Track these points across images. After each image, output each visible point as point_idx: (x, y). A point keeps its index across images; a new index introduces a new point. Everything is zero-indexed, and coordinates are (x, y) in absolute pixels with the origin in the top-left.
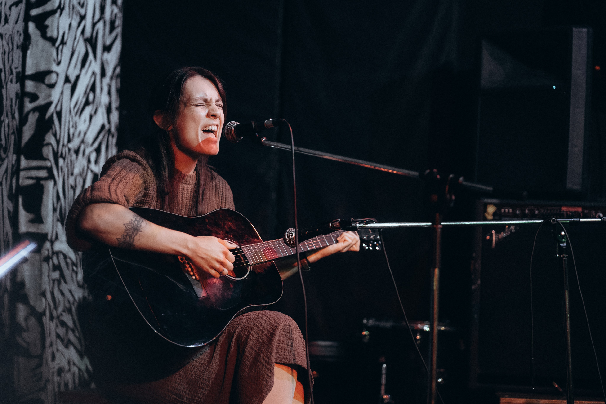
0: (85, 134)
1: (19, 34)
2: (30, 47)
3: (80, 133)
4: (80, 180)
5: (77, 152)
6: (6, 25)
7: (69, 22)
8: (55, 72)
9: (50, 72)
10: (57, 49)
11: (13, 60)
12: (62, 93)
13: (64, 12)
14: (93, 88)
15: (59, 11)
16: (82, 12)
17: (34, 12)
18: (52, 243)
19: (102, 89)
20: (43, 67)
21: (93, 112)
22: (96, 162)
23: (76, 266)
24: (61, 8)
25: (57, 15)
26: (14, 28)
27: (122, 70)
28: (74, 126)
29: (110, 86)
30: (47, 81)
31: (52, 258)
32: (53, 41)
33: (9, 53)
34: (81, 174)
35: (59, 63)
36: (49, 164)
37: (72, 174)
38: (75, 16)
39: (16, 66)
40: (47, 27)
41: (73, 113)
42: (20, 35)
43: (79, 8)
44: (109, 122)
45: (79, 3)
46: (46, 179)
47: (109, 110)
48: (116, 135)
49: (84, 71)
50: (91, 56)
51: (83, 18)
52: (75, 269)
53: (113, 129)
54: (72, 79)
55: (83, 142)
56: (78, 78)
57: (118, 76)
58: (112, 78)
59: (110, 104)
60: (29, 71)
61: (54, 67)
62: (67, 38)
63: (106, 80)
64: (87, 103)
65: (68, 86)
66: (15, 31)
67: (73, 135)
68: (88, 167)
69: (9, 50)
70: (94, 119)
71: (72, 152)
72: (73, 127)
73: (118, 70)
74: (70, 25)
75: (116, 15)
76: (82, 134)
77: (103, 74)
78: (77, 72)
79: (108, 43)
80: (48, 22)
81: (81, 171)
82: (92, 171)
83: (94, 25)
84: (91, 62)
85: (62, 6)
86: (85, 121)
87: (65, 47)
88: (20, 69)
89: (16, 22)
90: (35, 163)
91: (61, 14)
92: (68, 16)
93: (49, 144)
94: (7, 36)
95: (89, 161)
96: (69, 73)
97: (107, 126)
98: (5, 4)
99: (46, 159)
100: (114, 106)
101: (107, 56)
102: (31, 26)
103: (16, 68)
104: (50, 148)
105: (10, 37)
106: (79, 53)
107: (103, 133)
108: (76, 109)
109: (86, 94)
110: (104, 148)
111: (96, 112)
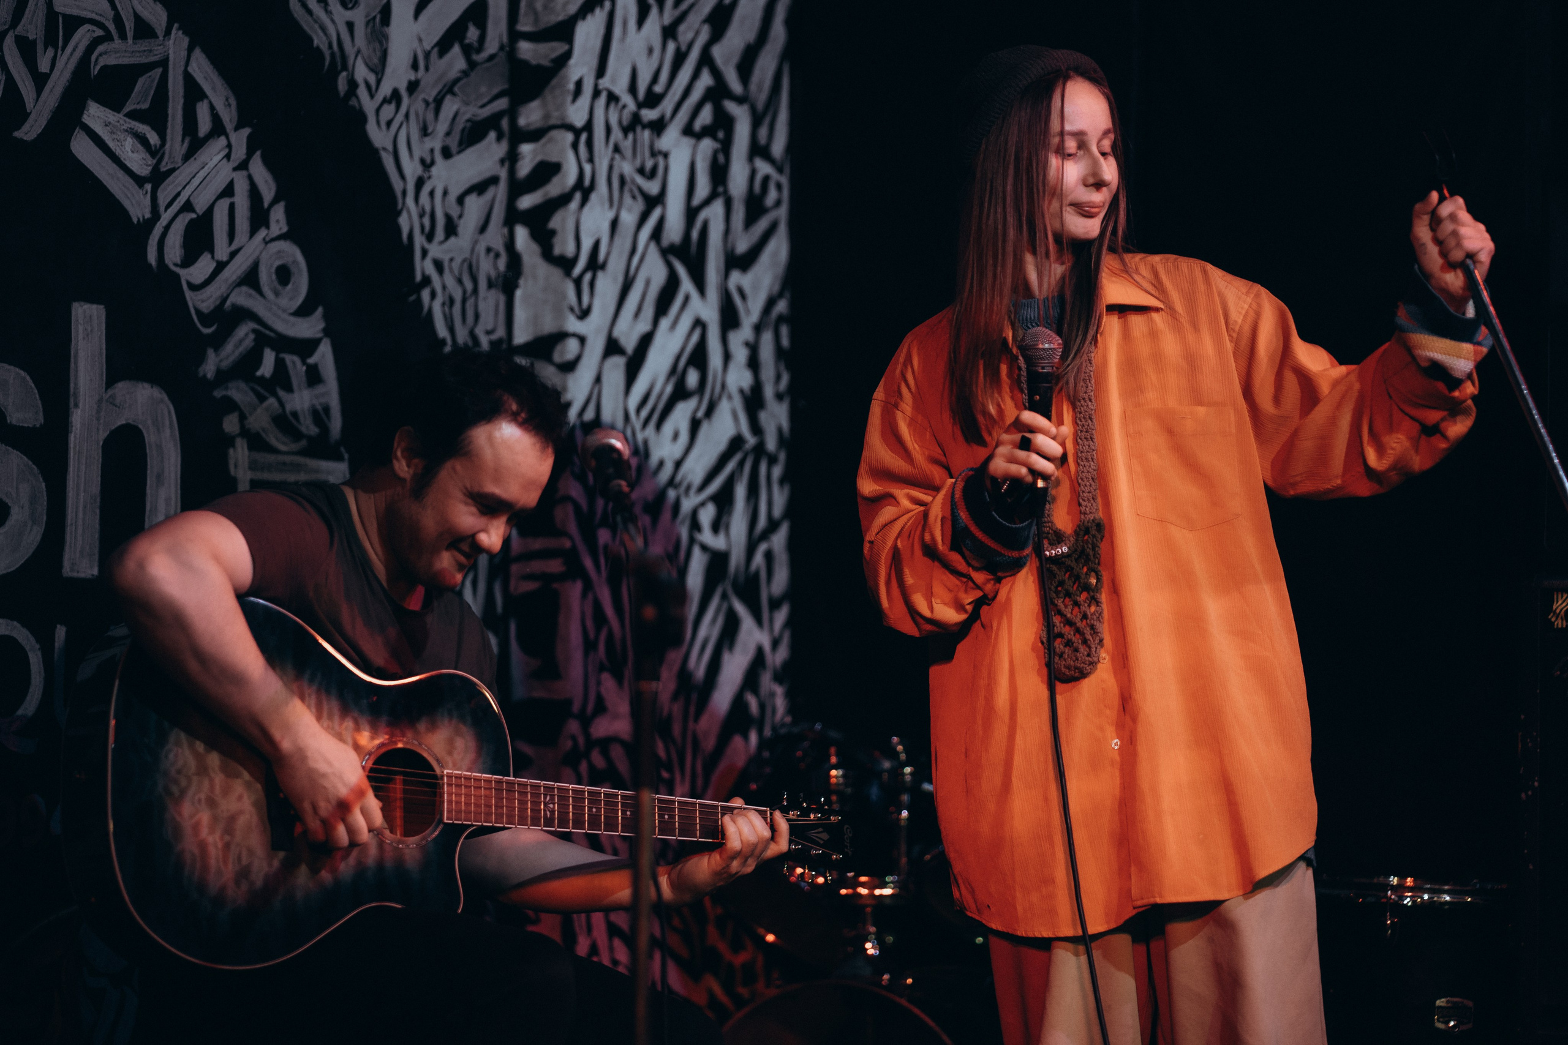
0: (678, 464)
1: (492, 255)
2: (521, 282)
3: (660, 465)
6: (453, 240)
7: (610, 215)
8: (574, 335)
9: (561, 336)
10: (578, 282)
11: (477, 316)
12: (598, 380)
13: (593, 197)
14: (698, 357)
15: (578, 196)
16: (653, 188)
17: (526, 202)
18: (586, 722)
19: (727, 357)
20: (548, 326)
21: (700, 414)
22: (719, 526)
23: (670, 770)
24: (584, 189)
25: (574, 205)
26: (475, 242)
27: (792, 305)
28: (644, 451)
29: (753, 349)
30: (557, 357)
31: (587, 755)
32: (566, 264)
33: (464, 301)
35: (584, 314)
36: (568, 544)
38: (628, 200)
39: (490, 327)
40: (553, 233)
41: (637, 423)
42: (497, 255)
43: (640, 180)
44: (756, 429)
45: (641, 171)
46: (562, 577)
47: (753, 401)
48: (781, 455)
49: (665, 323)
50: (687, 285)
51: (653, 202)
53: (771, 444)
54: (629, 343)
55: (672, 483)
56: (646, 341)
57: (781, 319)
58: (758, 329)
59: (757, 388)
60: (521, 337)
61: (573, 325)
62: (608, 254)
63: (742, 334)
64: (680, 393)
65: (617, 364)
66: (481, 249)
69: (464, 292)
70: (704, 429)
73: (782, 306)
74: (614, 224)
75: (766, 179)
76: (669, 467)
77: (729, 319)
78: (644, 326)
79: (742, 246)
80: (554, 223)
81: (671, 549)
82: (704, 548)
83: (691, 213)
84: (687, 299)
85: (587, 182)
86: (676, 436)
87: (600, 275)
88: (501, 332)
89: (483, 229)
90: (538, 544)
91: (584, 201)
92: (607, 205)
93: (568, 498)
94: (456, 265)
95: (695, 527)
96: (616, 333)
97: (750, 440)
98: (445, 193)
99: (563, 533)
101: (739, 279)
102: (522, 234)
103: (488, 333)
104: (570, 509)
105: (466, 265)
106: (648, 283)
107: (738, 457)
108: (644, 413)
109: (676, 373)
110: (740, 491)
111: (710, 412)
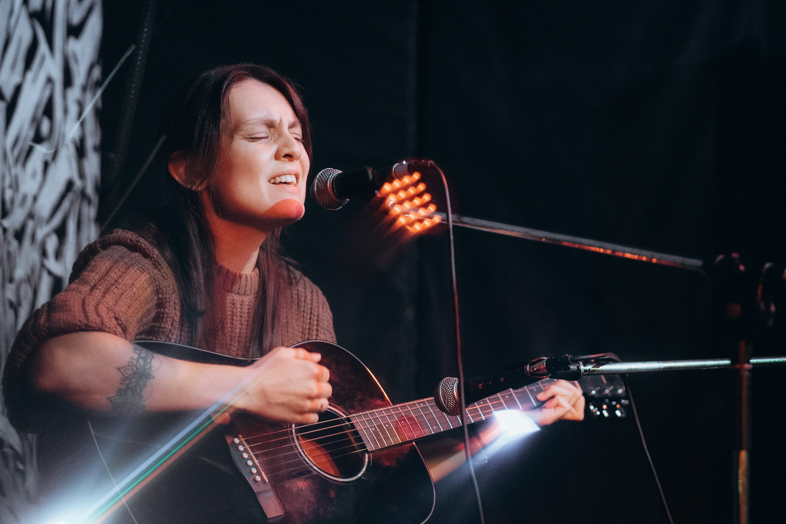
0: (35, 198)
3: (24, 198)
4: (26, 291)
5: (19, 235)
14: (48, 111)
19: (66, 111)
21: (49, 158)
22: (58, 255)
23: (24, 462)
27: (104, 73)
28: (14, 185)
29: (81, 106)
34: (28, 279)
37: (11, 280)
41: (11, 159)
44: (82, 175)
47: (80, 152)
48: (95, 199)
49: (30, 75)
50: (43, 47)
52: (21, 467)
53: (90, 190)
54: (8, 92)
55: (31, 216)
56: (18, 89)
57: (97, 83)
58: (84, 89)
59: (82, 140)
63: (75, 93)
64: (38, 139)
65: (0, 108)
67: (12, 201)
68: (43, 266)
70: (52, 170)
71: (10, 236)
72: (11, 187)
73: (97, 73)
76: (30, 200)
77: (68, 81)
78: (16, 79)
79: (76, 19)
81: (30, 272)
82: (50, 273)
84: (43, 57)
86: (34, 175)
95: (44, 254)
96: (1, 81)
97: (78, 183)
100: (91, 142)
101: (74, 45)
106: (20, 41)
107: (70, 196)
108: (16, 152)
109: (36, 122)
110: (71, 226)
111: (55, 156)
